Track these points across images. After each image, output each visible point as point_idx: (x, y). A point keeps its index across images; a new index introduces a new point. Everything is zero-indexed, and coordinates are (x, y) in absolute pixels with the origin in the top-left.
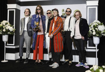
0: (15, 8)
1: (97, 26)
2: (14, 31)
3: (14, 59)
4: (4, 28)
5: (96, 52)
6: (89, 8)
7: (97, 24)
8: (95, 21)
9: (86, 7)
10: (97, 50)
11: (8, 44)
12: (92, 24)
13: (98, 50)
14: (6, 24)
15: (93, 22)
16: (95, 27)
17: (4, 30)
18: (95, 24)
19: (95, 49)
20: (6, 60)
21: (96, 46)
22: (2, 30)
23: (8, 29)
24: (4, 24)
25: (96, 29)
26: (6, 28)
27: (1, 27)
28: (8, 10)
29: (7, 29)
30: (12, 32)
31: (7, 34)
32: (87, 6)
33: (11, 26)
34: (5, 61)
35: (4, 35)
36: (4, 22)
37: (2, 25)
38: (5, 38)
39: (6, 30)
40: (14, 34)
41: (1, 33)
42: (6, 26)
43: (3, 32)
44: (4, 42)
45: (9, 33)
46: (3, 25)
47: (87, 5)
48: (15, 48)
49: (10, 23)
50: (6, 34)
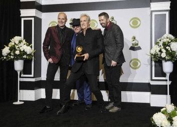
0: (34, 15)
1: (169, 42)
2: (33, 54)
3: (33, 99)
4: (16, 48)
5: (167, 85)
6: (155, 15)
7: (168, 40)
8: (165, 36)
9: (150, 13)
10: (169, 83)
11: (22, 75)
12: (160, 40)
13: (171, 82)
14: (20, 42)
15: (162, 38)
16: (165, 45)
17: (17, 52)
18: (165, 40)
19: (166, 80)
20: (20, 101)
21: (168, 75)
22: (14, 53)
23: (24, 51)
24: (17, 42)
25: (167, 48)
26: (20, 48)
27: (13, 48)
28: (23, 20)
29: (22, 50)
30: (30, 55)
31: (22, 59)
32: (152, 12)
33: (27, 46)
34: (18, 103)
35: (17, 59)
36: (16, 39)
37: (13, 44)
38: (19, 65)
39: (20, 51)
40: (33, 58)
41: (12, 57)
42: (19, 46)
43: (15, 55)
44: (16, 72)
45: (25, 56)
46: (15, 43)
47: (152, 9)
48: (35, 82)
49: (26, 41)
50: (20, 59)
